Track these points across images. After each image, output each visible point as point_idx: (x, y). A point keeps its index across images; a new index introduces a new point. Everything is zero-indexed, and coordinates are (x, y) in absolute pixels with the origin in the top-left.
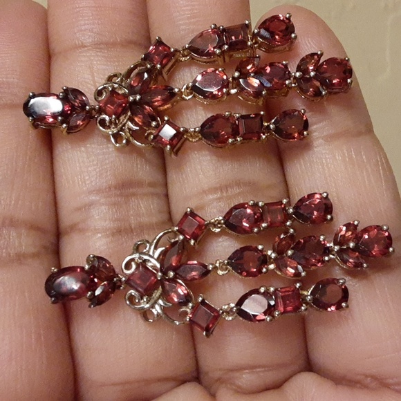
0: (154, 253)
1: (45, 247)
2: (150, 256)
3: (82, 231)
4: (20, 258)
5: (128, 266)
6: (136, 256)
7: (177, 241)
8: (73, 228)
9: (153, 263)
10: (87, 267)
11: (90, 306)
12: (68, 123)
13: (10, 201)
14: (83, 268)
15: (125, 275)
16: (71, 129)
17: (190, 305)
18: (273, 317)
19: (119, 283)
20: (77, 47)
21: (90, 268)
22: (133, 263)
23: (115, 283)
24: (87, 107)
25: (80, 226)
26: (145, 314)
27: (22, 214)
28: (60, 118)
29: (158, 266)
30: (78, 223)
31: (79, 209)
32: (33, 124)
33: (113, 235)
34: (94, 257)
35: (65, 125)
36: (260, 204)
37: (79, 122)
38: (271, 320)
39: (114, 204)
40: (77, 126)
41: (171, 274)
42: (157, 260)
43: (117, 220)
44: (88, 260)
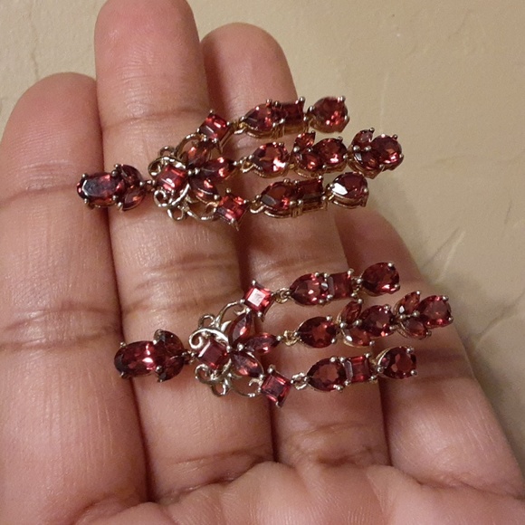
0: (220, 326)
1: (105, 328)
2: (217, 329)
3: (146, 308)
4: (81, 341)
5: (195, 341)
6: (203, 331)
7: (245, 314)
8: (137, 305)
9: (220, 336)
10: (155, 342)
11: (159, 381)
12: (123, 201)
13: (68, 285)
14: (151, 343)
15: (193, 350)
16: (126, 207)
17: (262, 376)
18: (344, 386)
19: (188, 359)
20: (128, 120)
21: (158, 343)
22: (200, 338)
23: (183, 358)
24: (141, 184)
25: (144, 303)
26: (215, 388)
27: (80, 297)
28: (114, 197)
29: (226, 339)
30: (142, 301)
31: (141, 286)
32: (89, 205)
33: (178, 310)
34: (162, 332)
35: (120, 204)
36: (325, 275)
37: (135, 199)
38: (341, 389)
39: (178, 279)
40: (133, 203)
41: (241, 347)
42: (224, 333)
43: (181, 295)
44: (156, 336)
